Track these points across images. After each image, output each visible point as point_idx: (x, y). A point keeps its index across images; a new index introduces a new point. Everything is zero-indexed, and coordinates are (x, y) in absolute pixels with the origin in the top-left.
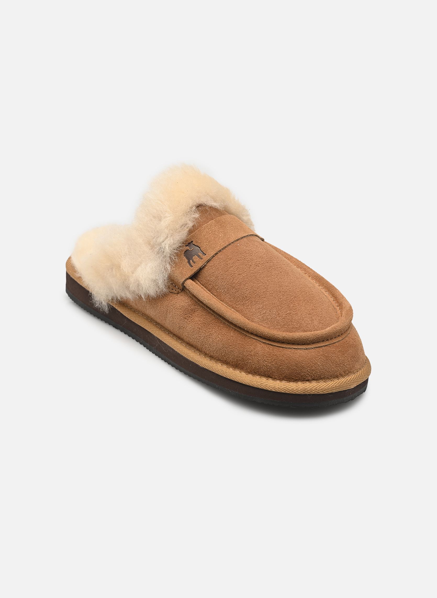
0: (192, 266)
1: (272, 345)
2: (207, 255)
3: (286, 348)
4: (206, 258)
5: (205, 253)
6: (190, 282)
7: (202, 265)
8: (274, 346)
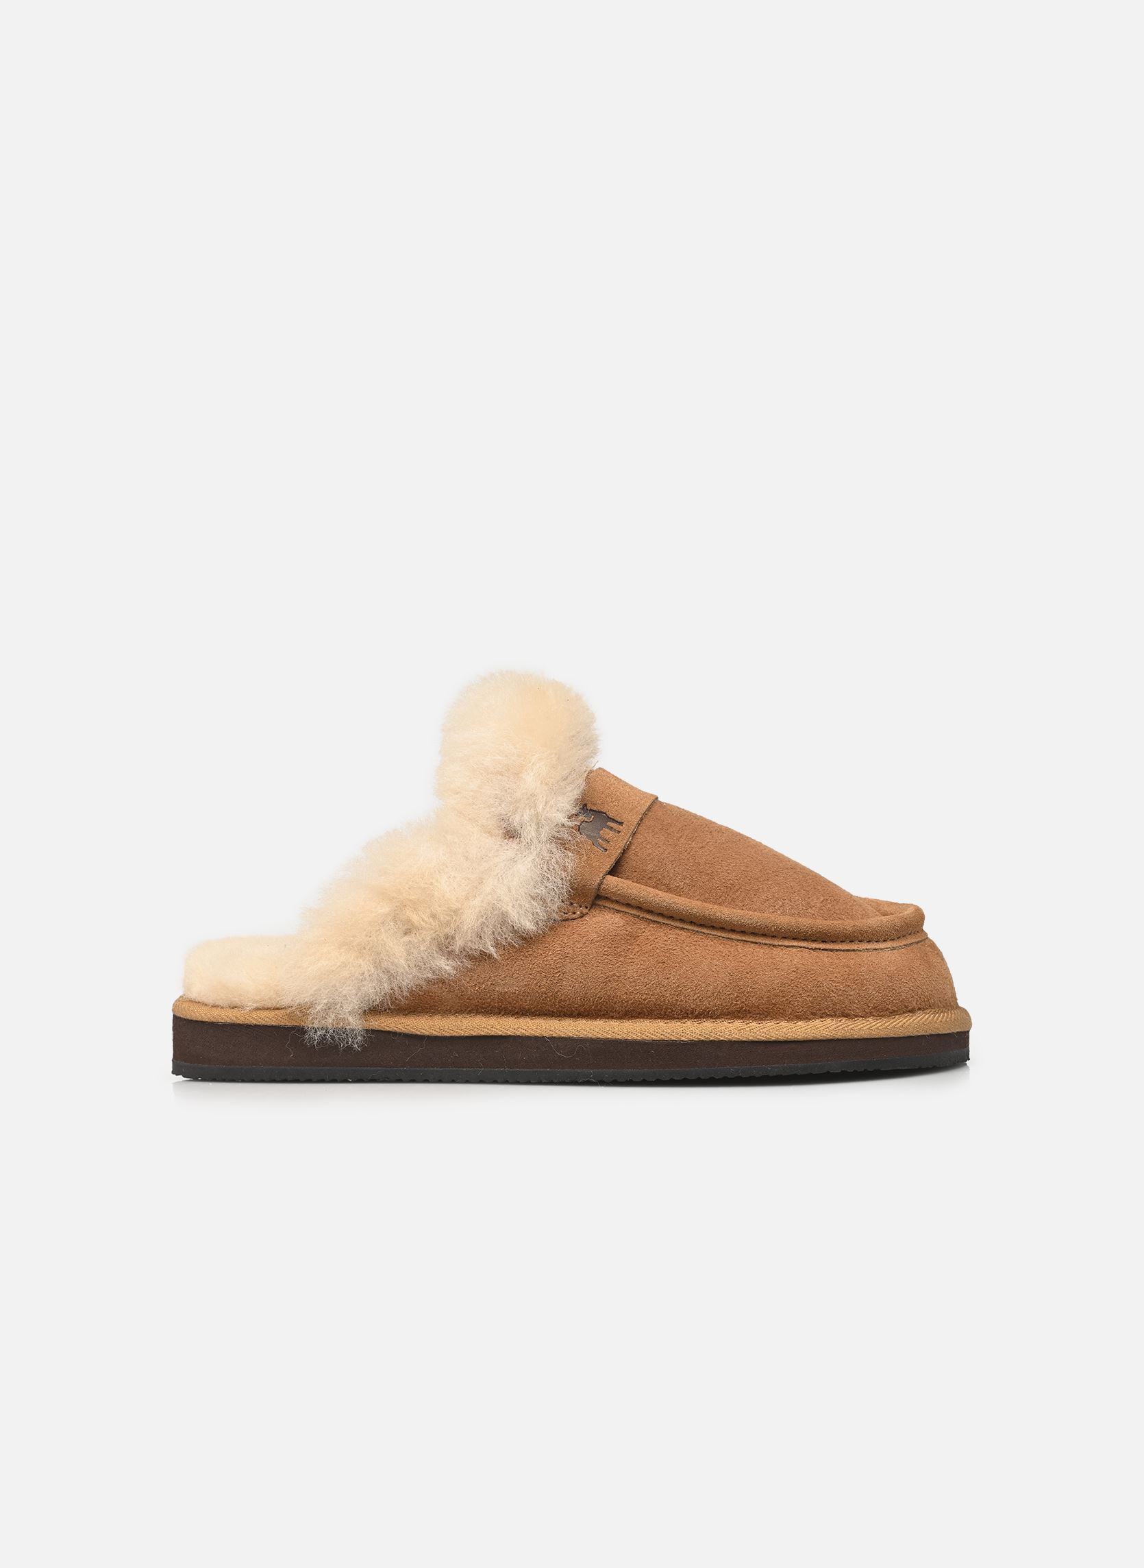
0: (606, 850)
1: (831, 950)
2: (625, 823)
3: (860, 951)
4: (626, 830)
5: (619, 820)
6: (611, 879)
7: (625, 842)
8: (837, 950)
